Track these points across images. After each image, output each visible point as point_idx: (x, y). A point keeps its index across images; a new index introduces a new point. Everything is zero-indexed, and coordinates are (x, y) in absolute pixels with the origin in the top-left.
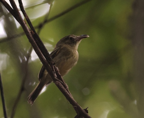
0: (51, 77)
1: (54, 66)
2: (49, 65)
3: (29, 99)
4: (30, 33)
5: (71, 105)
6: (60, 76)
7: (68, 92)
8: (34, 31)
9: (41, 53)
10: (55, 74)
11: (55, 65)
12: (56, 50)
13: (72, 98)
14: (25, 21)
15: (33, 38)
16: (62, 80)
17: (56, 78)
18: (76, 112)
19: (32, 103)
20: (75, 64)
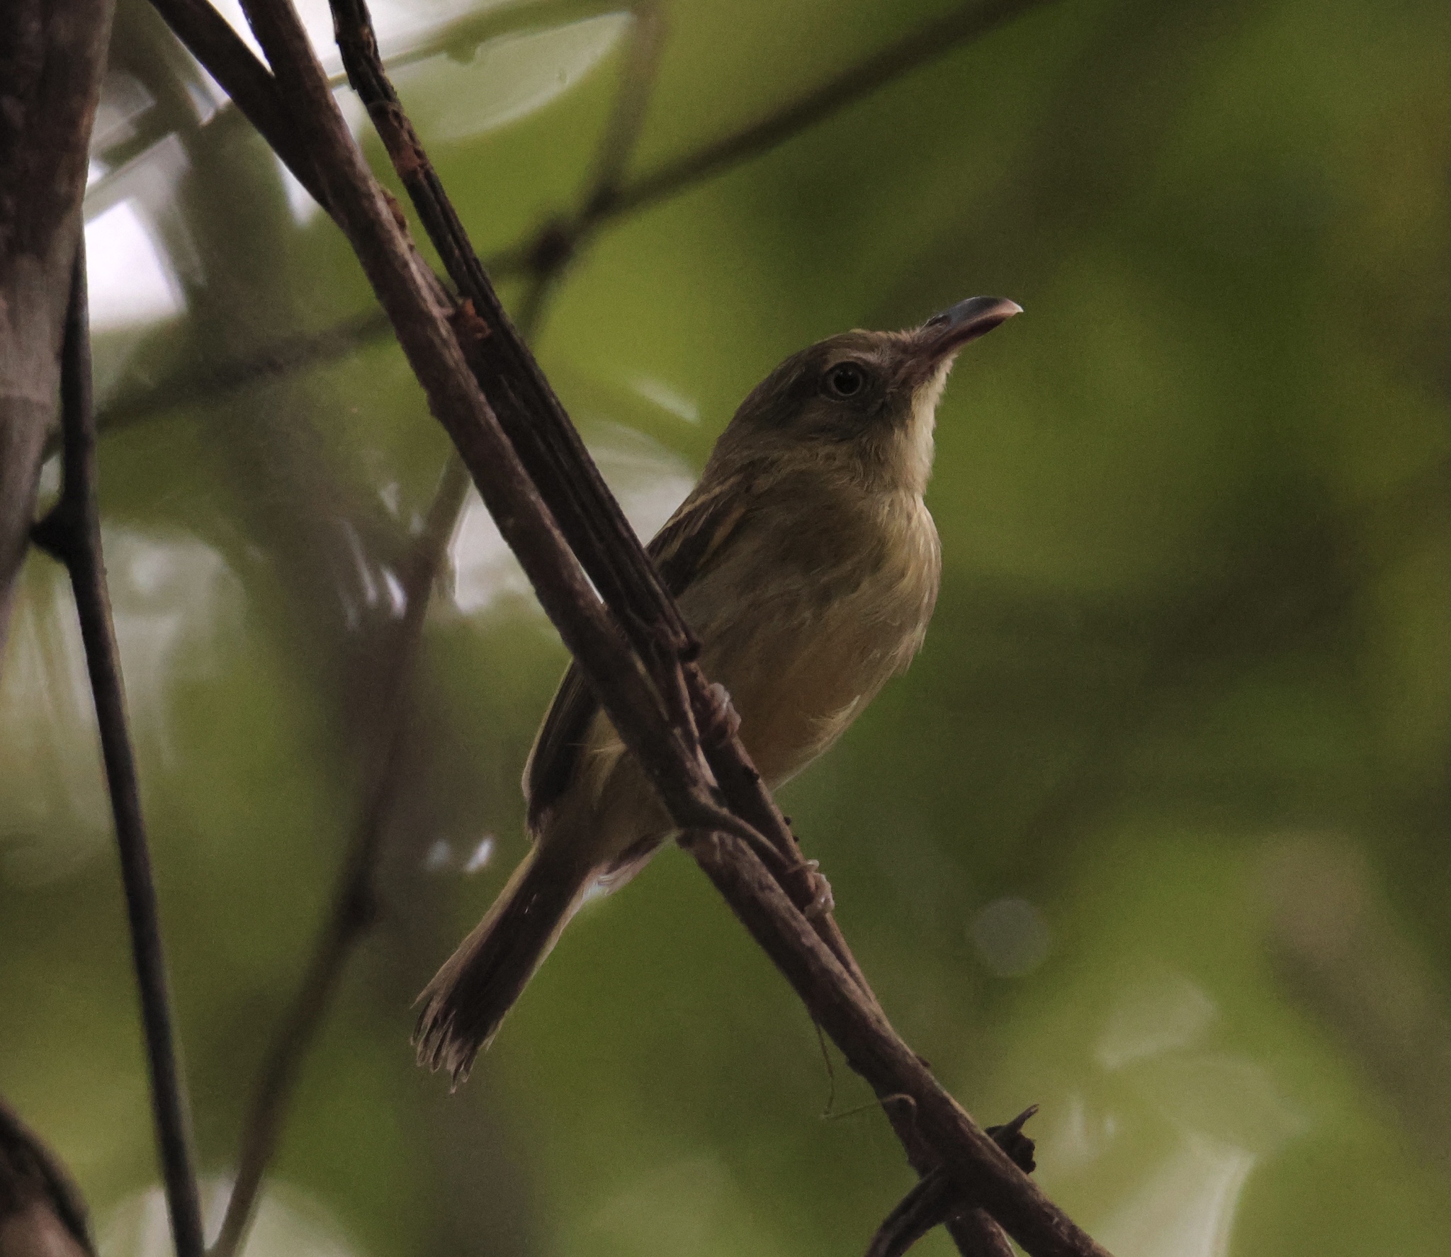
0: (652, 788)
1: (691, 678)
2: (641, 667)
3: (428, 1021)
4: (444, 329)
5: (861, 1080)
6: (750, 777)
7: (825, 949)
8: (489, 308)
9: (557, 533)
10: (702, 758)
11: (693, 666)
12: (704, 507)
13: (872, 1006)
14: (389, 201)
15: (473, 382)
16: (765, 821)
17: (706, 799)
18: (913, 1161)
19: (466, 1062)
20: (900, 651)
